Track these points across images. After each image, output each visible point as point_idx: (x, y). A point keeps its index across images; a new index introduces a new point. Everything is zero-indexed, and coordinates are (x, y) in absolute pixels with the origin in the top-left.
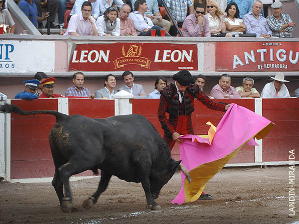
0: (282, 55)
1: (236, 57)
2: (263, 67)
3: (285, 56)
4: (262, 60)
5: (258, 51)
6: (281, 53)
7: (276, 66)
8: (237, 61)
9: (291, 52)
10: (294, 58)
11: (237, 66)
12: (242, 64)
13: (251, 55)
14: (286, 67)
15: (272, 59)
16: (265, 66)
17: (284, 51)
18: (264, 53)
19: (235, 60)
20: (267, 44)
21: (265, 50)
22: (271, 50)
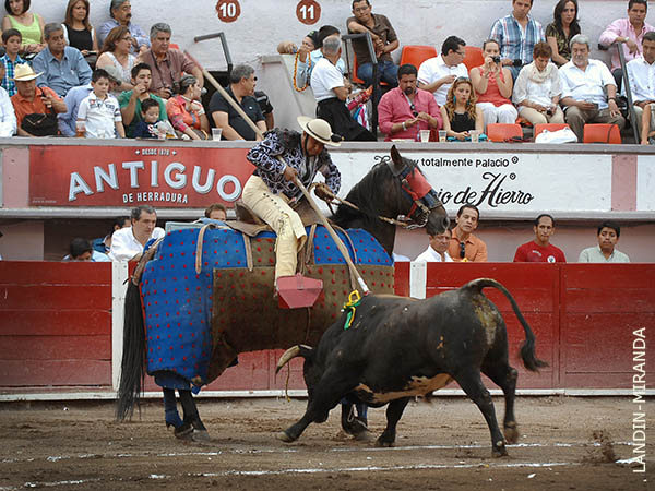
0: (178, 176)
1: (75, 176)
2: (135, 197)
3: (183, 178)
4: (134, 183)
5: (125, 165)
6: (175, 171)
7: (162, 198)
8: (77, 185)
9: (197, 169)
10: (202, 182)
11: (77, 194)
12: (88, 191)
13: (109, 174)
14: (185, 200)
15: (154, 183)
16: (139, 197)
17: (182, 167)
18: (139, 169)
19: (72, 183)
20: (144, 152)
21: (140, 164)
22: (154, 164)
